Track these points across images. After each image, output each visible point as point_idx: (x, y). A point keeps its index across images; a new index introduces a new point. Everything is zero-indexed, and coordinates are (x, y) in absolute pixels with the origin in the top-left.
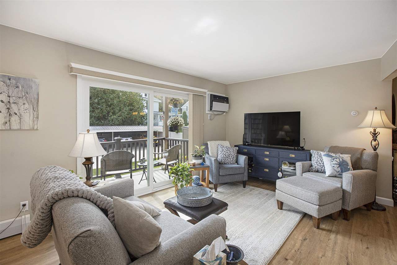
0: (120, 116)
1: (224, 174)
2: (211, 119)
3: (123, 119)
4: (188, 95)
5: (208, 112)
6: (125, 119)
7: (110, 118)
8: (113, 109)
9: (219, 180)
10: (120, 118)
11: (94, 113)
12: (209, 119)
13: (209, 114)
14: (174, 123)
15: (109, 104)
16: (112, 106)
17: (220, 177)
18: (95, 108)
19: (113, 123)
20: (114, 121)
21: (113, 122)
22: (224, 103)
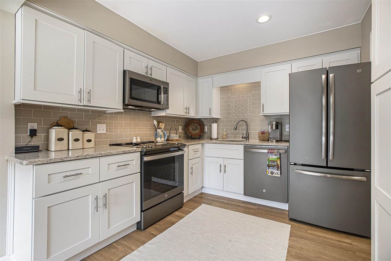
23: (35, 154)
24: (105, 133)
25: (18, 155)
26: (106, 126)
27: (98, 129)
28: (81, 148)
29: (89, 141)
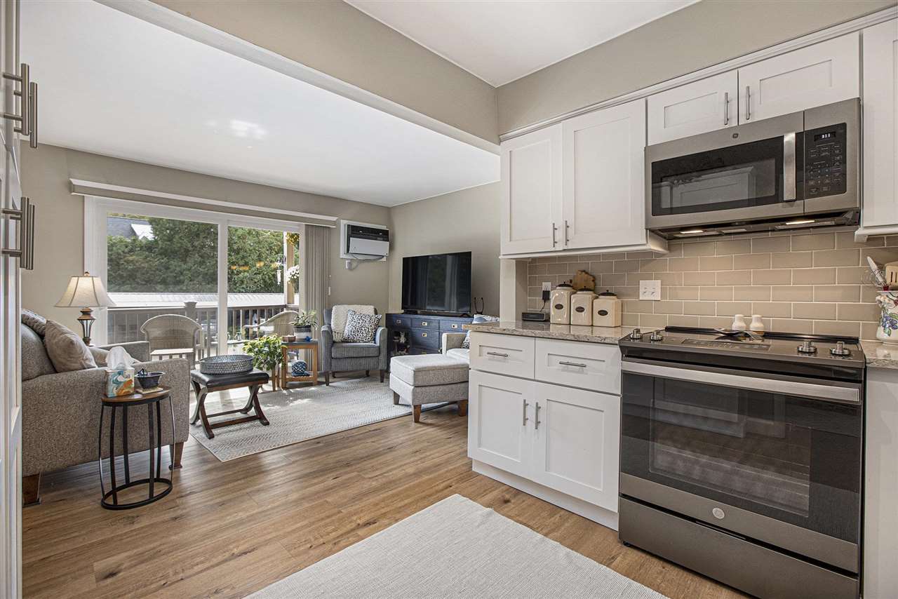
0: (259, 274)
1: (338, 356)
2: (350, 269)
3: (267, 279)
4: (299, 225)
5: (345, 256)
6: (270, 279)
7: (236, 277)
8: (243, 258)
9: (331, 366)
10: (259, 277)
11: (203, 267)
12: (347, 267)
13: (348, 259)
14: (295, 277)
15: (235, 248)
16: (242, 253)
17: (333, 361)
18: (206, 255)
19: (243, 288)
20: (245, 282)
21: (244, 286)
22: (376, 239)
23: (541, 324)
24: (659, 299)
25: (527, 323)
26: (662, 285)
27: (641, 291)
28: (587, 324)
29: (603, 313)
